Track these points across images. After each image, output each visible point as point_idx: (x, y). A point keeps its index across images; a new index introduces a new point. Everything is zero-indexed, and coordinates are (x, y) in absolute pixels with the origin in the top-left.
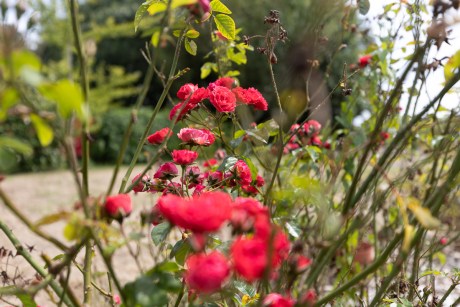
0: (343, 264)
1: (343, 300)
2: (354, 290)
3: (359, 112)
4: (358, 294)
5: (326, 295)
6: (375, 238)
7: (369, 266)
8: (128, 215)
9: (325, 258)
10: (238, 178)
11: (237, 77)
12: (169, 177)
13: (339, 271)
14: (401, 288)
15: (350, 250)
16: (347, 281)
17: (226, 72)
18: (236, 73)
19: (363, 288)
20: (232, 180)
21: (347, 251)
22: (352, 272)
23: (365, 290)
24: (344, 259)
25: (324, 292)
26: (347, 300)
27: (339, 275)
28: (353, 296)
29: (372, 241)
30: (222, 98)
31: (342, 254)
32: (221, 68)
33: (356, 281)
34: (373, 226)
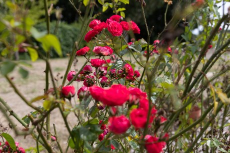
0: (183, 119)
1: (182, 138)
2: (189, 134)
3: (196, 27)
4: (191, 136)
5: (173, 136)
6: (202, 105)
7: (197, 120)
8: (73, 96)
9: (174, 117)
10: (126, 74)
11: (123, 11)
12: (88, 73)
13: (180, 123)
14: (214, 132)
15: (187, 111)
16: (184, 128)
17: (117, 9)
18: (124, 9)
19: (193, 133)
20: (123, 75)
21: (185, 112)
22: (188, 124)
23: (195, 133)
24: (183, 117)
25: (172, 134)
26: (184, 139)
27: (181, 125)
28: (187, 137)
29: (200, 106)
30: (115, 28)
31: (182, 114)
32: (115, 6)
33: (190, 128)
34: (201, 98)
